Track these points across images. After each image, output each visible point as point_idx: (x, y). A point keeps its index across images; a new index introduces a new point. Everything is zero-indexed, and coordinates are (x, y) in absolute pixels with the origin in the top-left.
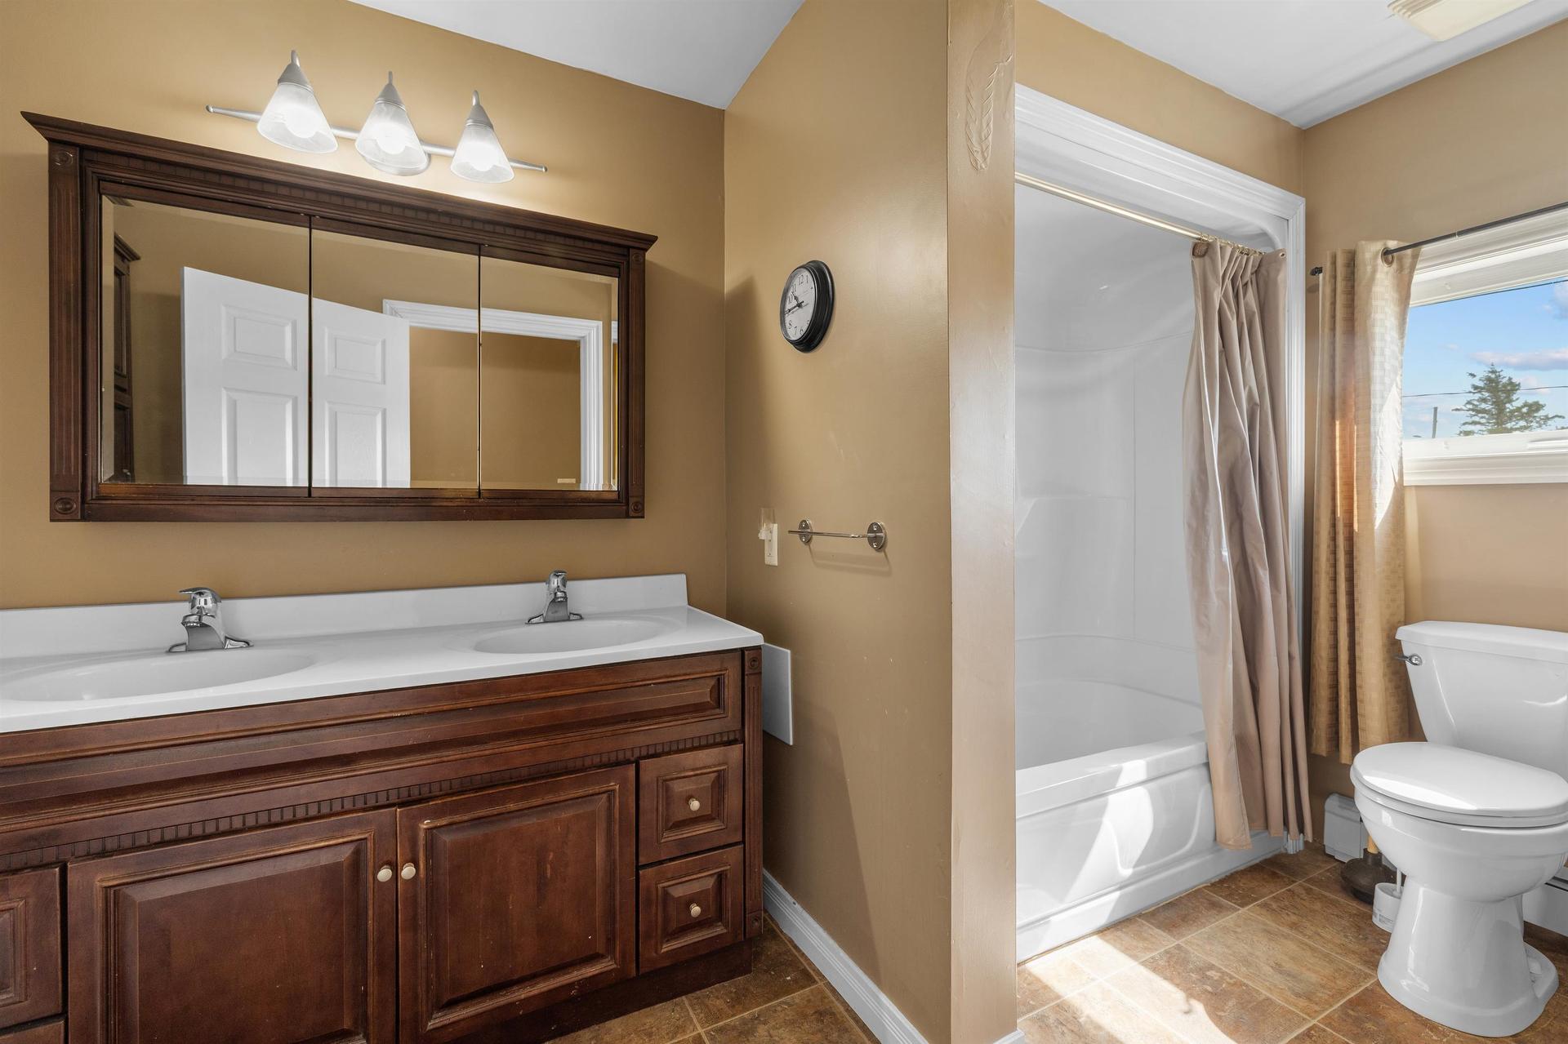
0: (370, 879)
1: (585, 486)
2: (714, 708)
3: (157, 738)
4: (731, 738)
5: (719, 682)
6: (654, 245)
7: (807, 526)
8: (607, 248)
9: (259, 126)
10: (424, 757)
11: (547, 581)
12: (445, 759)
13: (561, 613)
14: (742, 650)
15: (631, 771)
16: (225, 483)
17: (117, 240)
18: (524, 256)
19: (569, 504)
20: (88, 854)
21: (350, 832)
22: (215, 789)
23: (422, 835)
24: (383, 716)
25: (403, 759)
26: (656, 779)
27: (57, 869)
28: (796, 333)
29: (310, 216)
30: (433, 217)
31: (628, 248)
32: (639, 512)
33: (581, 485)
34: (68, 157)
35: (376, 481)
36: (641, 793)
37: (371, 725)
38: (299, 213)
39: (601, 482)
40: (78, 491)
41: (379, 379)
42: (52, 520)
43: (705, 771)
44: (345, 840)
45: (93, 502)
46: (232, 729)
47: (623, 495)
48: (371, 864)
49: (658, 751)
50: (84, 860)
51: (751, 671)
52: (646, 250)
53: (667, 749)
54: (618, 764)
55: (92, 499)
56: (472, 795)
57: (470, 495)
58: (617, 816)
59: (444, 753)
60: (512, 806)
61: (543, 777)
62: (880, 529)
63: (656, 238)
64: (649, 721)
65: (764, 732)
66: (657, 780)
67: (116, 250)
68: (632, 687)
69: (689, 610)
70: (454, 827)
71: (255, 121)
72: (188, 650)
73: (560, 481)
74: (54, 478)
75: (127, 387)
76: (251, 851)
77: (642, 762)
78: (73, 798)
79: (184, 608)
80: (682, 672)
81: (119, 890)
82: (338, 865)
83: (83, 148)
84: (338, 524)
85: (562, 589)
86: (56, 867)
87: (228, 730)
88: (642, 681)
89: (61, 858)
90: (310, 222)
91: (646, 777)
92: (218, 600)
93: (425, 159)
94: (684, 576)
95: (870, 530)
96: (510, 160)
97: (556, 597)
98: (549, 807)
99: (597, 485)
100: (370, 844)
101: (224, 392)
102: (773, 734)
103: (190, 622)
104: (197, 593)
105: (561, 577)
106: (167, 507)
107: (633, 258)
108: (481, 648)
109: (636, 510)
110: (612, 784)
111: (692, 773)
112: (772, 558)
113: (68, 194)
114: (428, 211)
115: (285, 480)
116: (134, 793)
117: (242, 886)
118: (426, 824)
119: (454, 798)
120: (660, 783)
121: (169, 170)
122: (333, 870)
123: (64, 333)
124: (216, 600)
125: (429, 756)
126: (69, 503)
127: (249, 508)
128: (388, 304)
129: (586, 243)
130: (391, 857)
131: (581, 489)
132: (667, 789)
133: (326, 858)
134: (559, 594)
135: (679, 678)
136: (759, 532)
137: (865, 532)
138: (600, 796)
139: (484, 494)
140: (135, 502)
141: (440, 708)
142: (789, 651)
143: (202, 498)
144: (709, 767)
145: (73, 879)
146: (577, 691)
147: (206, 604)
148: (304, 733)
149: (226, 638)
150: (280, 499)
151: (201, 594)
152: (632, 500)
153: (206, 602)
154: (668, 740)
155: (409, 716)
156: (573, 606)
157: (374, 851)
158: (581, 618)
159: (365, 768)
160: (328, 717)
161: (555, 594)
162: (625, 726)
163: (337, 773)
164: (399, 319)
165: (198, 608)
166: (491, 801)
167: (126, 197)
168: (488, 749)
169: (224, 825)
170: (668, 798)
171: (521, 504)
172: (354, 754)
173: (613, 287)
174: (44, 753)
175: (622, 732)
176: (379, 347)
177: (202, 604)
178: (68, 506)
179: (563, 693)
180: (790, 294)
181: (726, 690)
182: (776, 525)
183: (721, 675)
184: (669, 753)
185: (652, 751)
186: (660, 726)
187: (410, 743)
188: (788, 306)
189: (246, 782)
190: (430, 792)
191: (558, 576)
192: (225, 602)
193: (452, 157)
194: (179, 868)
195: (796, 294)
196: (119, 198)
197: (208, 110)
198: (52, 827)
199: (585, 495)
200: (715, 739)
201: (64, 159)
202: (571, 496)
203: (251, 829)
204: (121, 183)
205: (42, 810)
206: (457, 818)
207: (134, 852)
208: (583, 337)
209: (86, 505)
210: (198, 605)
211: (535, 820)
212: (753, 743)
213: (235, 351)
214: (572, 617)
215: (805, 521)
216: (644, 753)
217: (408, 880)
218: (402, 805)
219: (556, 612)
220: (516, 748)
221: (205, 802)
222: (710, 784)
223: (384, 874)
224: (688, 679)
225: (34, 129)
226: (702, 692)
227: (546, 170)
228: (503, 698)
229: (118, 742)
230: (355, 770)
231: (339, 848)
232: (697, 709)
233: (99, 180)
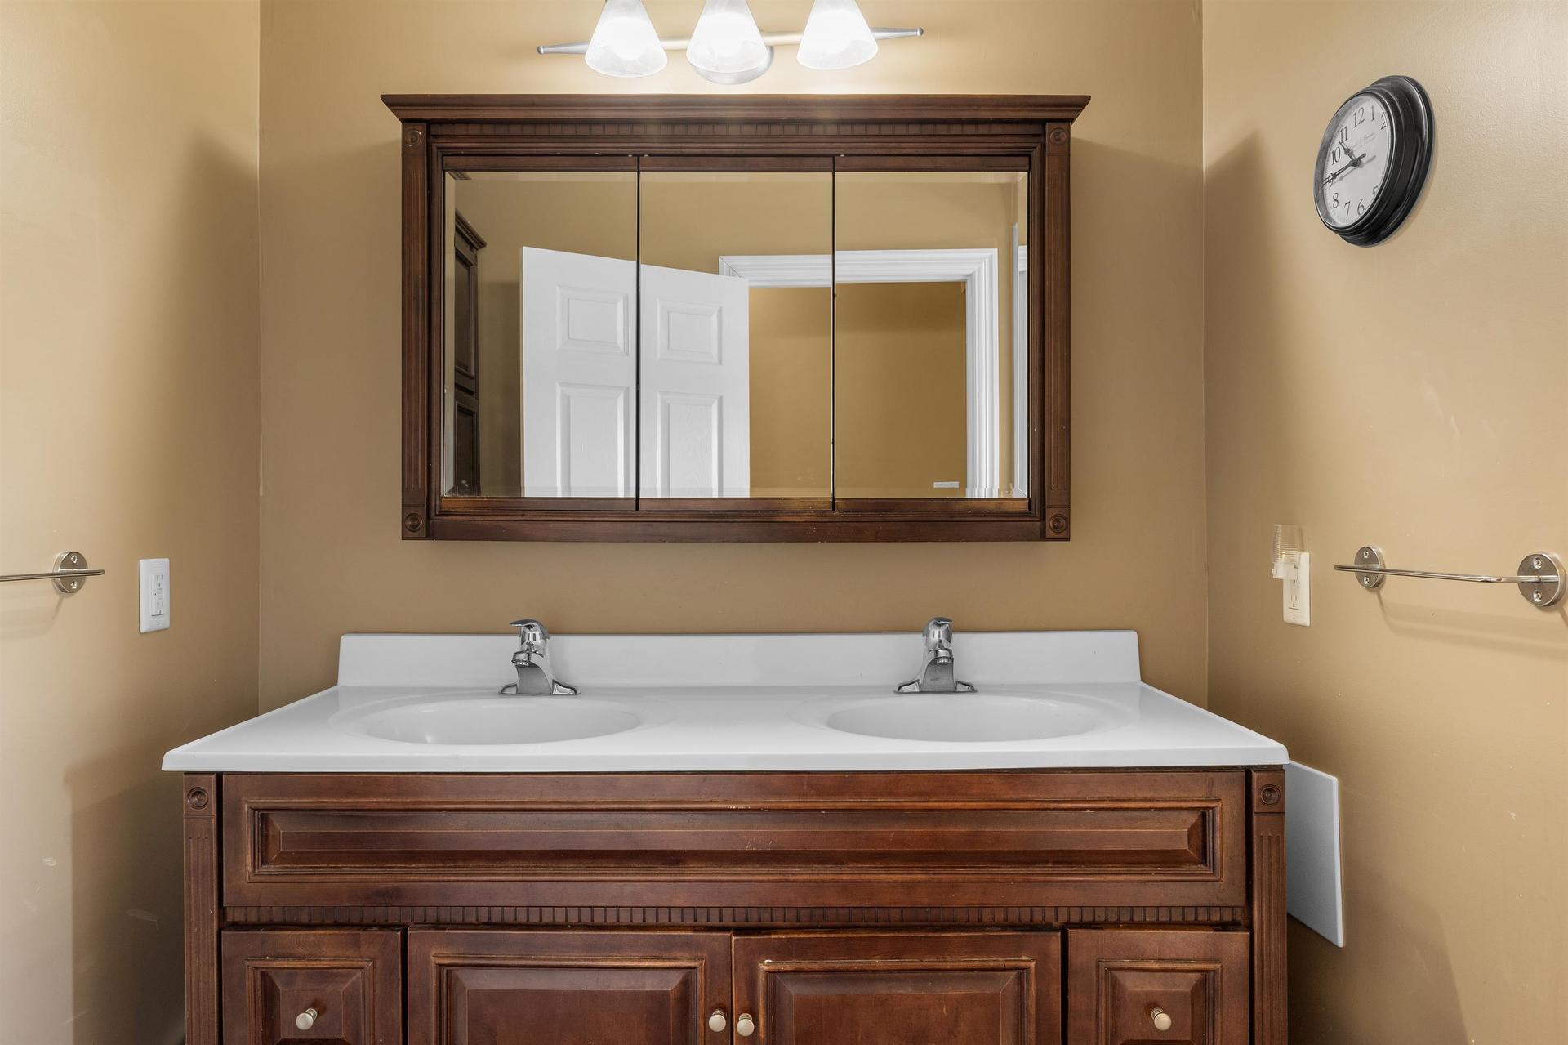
0: (701, 1022)
1: (973, 492)
2: (1196, 863)
3: (484, 799)
4: (1228, 917)
5: (1205, 819)
6: (1085, 108)
7: (1373, 558)
8: (1010, 129)
9: (587, 58)
10: (765, 870)
11: (924, 632)
12: (791, 878)
13: (944, 680)
14: (1248, 770)
15: (1054, 943)
16: (559, 495)
17: (459, 219)
18: (891, 161)
19: (955, 519)
20: (425, 922)
21: (679, 954)
22: (539, 870)
23: (761, 978)
24: (715, 806)
25: (739, 869)
26: (1094, 964)
27: (399, 933)
28: (1347, 216)
29: (638, 156)
30: (776, 130)
31: (1043, 122)
32: (1062, 532)
33: (968, 490)
34: (416, 135)
35: (711, 489)
36: (1071, 982)
37: (701, 816)
38: (627, 155)
39: (997, 485)
40: (424, 506)
41: (716, 359)
42: (403, 538)
43: (1179, 966)
44: (673, 964)
45: (437, 518)
46: (555, 798)
47: (1037, 504)
48: (701, 1004)
49: (1097, 919)
50: (421, 928)
51: (1265, 809)
52: (1072, 120)
53: (1113, 918)
54: (1033, 927)
55: (436, 515)
56: (825, 936)
57: (821, 506)
58: (1032, 1010)
59: (789, 870)
60: (878, 963)
61: (922, 928)
62: (1549, 566)
63: (1089, 98)
64: (1083, 869)
65: (1289, 916)
66: (1098, 967)
67: (457, 229)
68: (1054, 809)
69: (1142, 688)
70: (802, 975)
71: (583, 53)
72: (519, 693)
73: (937, 485)
74: (405, 490)
75: (474, 390)
76: (574, 955)
77: (1072, 932)
78: (414, 855)
79: (513, 643)
80: (1140, 795)
81: (452, 971)
82: (665, 994)
83: (430, 123)
84: (667, 545)
85: (945, 644)
86: (398, 931)
87: (550, 799)
88: (1072, 801)
89: (403, 921)
90: (638, 163)
91: (1077, 959)
92: (546, 635)
93: (766, 52)
94: (1132, 637)
95: (1526, 567)
96: (874, 29)
97: (937, 658)
98: (931, 974)
99: (991, 490)
100: (700, 977)
101: (558, 387)
102: (1310, 925)
103: (520, 661)
104: (526, 626)
105: (945, 627)
106: (501, 523)
107: (1050, 137)
108: (837, 723)
109: (1056, 528)
110: (1024, 958)
111: (1156, 966)
112: (1298, 610)
113: (417, 175)
114: (770, 122)
115: (616, 489)
116: (465, 860)
117: (566, 995)
118: (766, 965)
119: (802, 936)
120: (1102, 973)
121: (502, 130)
122: (659, 998)
123: (414, 330)
124: (544, 636)
125: (771, 870)
126: (417, 519)
127: (576, 524)
128: (725, 261)
129: (979, 126)
130: (724, 1000)
131: (968, 496)
132: (1115, 984)
133: (651, 983)
134: (942, 653)
135: (1133, 805)
136: (1272, 566)
137: (1513, 572)
138: (1006, 973)
139: (840, 506)
140: (471, 518)
141: (784, 805)
142: (1335, 779)
143: (532, 513)
144: (1188, 961)
145: (412, 947)
146: (973, 805)
147: (535, 639)
148: (629, 816)
149: (554, 682)
150: (609, 513)
151: (530, 627)
152: (1050, 513)
153: (534, 636)
154: (1116, 904)
155: (745, 810)
156: (962, 671)
157: (705, 987)
158: (973, 690)
159: (695, 872)
160: (653, 798)
161: (936, 652)
162: (1045, 870)
163: (664, 873)
164: (737, 278)
165: (528, 644)
166: (850, 950)
167: (466, 171)
168: (846, 873)
169: (547, 917)
170: (1115, 998)
171: (888, 519)
172: (682, 852)
173: (1020, 187)
174: (388, 800)
175: (1042, 878)
176: (714, 318)
177: (531, 640)
178: (416, 523)
179: (950, 805)
180: (1336, 145)
181: (1218, 835)
182: (1305, 556)
183: (1208, 808)
184: (1116, 925)
185: (1087, 918)
186: (1102, 878)
187: (748, 848)
188: (1331, 169)
189: (568, 867)
190: (772, 921)
191: (940, 625)
192: (553, 638)
193: (797, 45)
194: (504, 959)
195: (1348, 144)
196: (459, 172)
197: (539, 52)
198: (396, 885)
199: (978, 505)
200: (1196, 914)
201: (415, 138)
202: (960, 506)
203: (575, 927)
204: (462, 155)
205: (387, 863)
206: (805, 964)
207: (465, 929)
208: (970, 275)
209: (431, 522)
210: (527, 641)
211: (910, 990)
212: (1269, 933)
213: (569, 338)
214: (960, 688)
215: (1368, 549)
216: (1075, 918)
217: (744, 1037)
218: (739, 931)
219: (937, 679)
220: (883, 877)
221: (529, 884)
222: (1188, 990)
223: (717, 1021)
224: (1150, 809)
225: (390, 111)
226: (1175, 832)
227: (922, 32)
228: (864, 802)
229: (450, 798)
230: (683, 874)
231: (665, 973)
232: (1167, 859)
233: (443, 155)
